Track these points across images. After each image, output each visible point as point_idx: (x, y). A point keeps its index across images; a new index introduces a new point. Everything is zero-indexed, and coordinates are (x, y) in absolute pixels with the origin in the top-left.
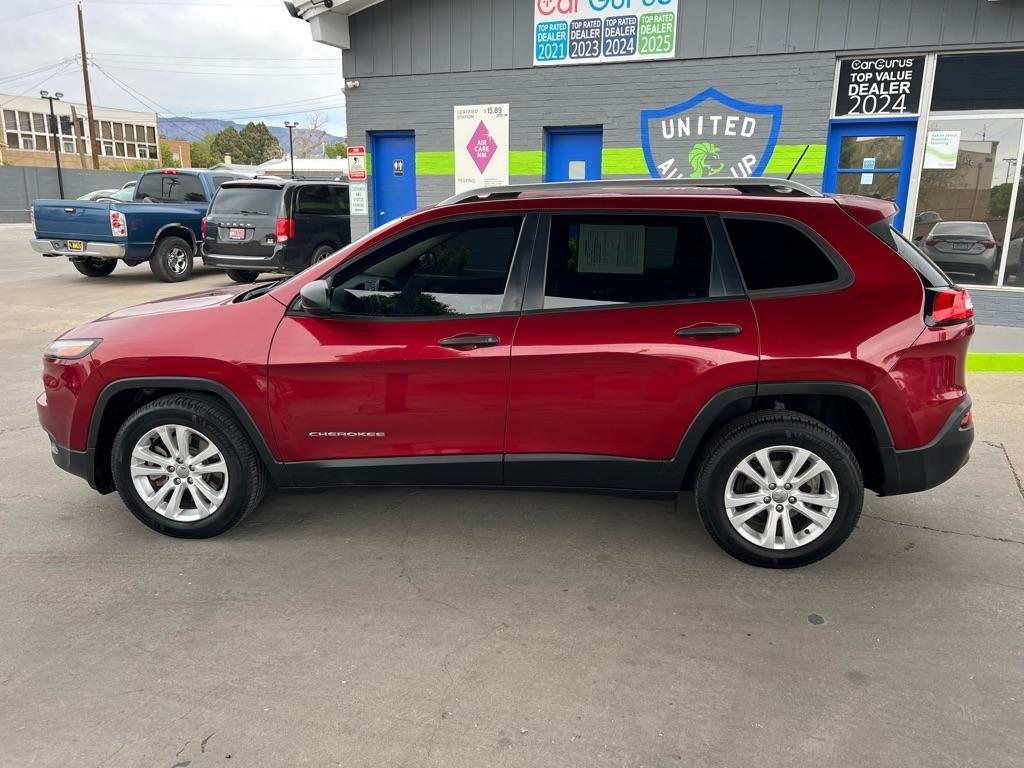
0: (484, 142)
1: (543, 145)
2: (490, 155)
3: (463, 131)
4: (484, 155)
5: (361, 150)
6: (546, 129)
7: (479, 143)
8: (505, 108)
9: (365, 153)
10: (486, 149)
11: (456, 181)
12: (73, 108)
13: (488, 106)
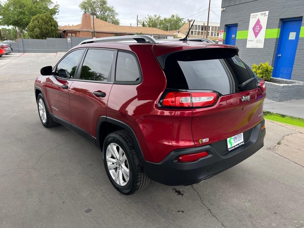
0: (258, 26)
1: (279, 26)
2: (259, 31)
3: (252, 23)
4: (258, 31)
5: (223, 31)
6: (281, 20)
7: (257, 27)
8: (267, 12)
9: (223, 32)
10: (258, 29)
11: (248, 41)
12: (204, 23)
13: (262, 12)
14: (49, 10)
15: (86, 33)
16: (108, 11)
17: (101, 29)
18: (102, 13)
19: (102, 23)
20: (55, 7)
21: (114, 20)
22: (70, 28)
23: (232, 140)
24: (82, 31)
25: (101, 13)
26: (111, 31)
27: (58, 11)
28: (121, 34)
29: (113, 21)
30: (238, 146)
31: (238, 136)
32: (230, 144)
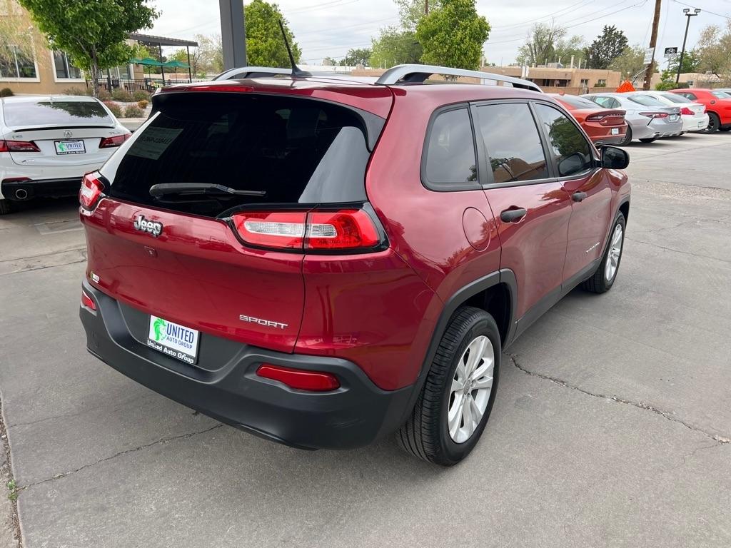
23: (161, 326)
30: (174, 354)
31: (181, 331)
32: (158, 333)
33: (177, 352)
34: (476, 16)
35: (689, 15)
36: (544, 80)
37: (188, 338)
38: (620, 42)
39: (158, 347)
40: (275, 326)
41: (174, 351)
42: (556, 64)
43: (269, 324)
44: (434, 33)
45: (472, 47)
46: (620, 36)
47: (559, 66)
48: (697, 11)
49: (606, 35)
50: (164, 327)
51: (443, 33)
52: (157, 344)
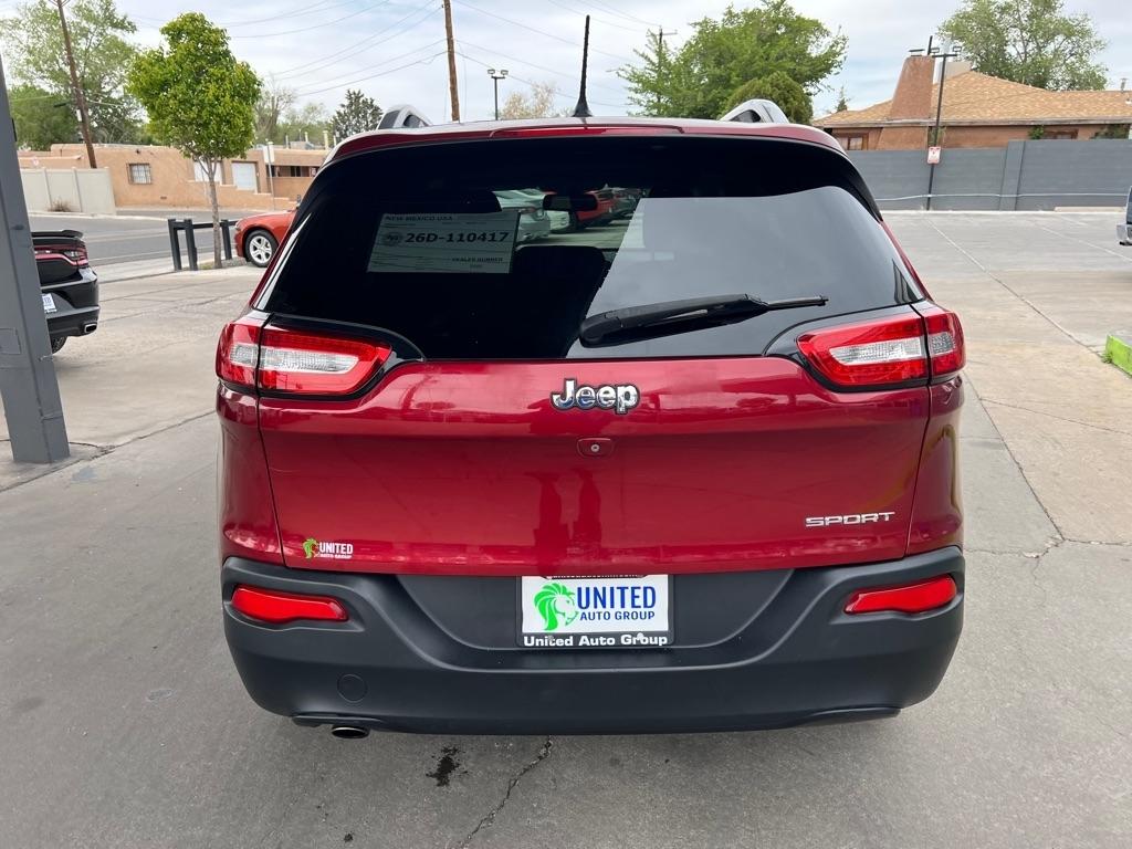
14: (811, 59)
15: (905, 132)
16: (1060, 38)
17: (969, 114)
18: (1031, 46)
19: (984, 86)
20: (832, 47)
21: (1082, 71)
22: (847, 119)
23: (560, 600)
24: (892, 127)
25: (1025, 47)
26: (1018, 117)
27: (839, 58)
28: (1062, 129)
29: (1079, 76)
30: (611, 642)
31: (617, 593)
32: (551, 615)
33: (617, 636)
34: (233, 61)
35: (496, 78)
36: (292, 167)
37: (639, 602)
38: (372, 114)
39: (559, 642)
40: (875, 520)
41: (606, 635)
42: (302, 143)
43: (864, 521)
44: (164, 85)
45: (240, 112)
46: (372, 106)
47: (308, 147)
48: (504, 72)
49: (351, 104)
50: (566, 597)
51: (182, 86)
52: (557, 636)
